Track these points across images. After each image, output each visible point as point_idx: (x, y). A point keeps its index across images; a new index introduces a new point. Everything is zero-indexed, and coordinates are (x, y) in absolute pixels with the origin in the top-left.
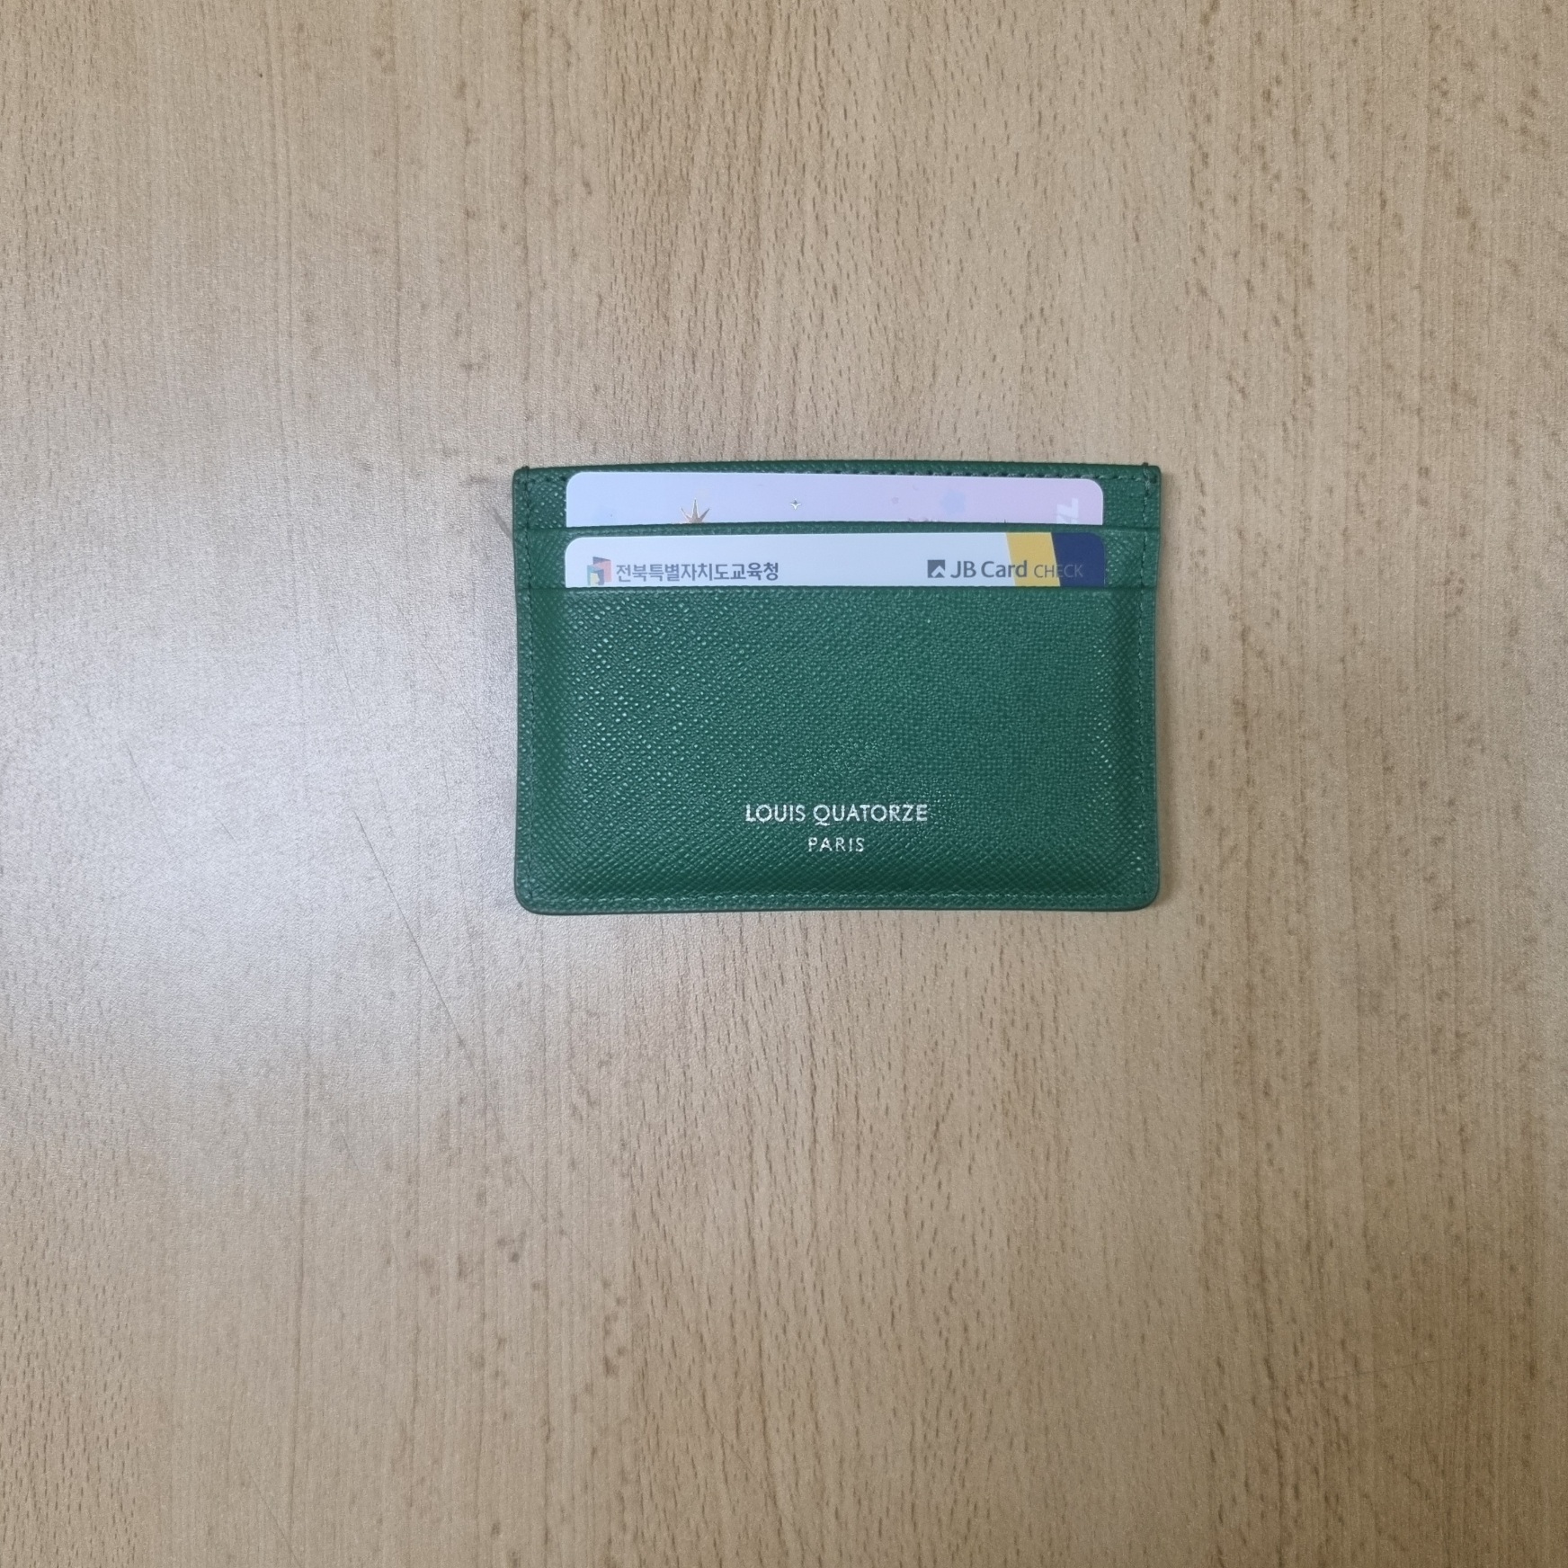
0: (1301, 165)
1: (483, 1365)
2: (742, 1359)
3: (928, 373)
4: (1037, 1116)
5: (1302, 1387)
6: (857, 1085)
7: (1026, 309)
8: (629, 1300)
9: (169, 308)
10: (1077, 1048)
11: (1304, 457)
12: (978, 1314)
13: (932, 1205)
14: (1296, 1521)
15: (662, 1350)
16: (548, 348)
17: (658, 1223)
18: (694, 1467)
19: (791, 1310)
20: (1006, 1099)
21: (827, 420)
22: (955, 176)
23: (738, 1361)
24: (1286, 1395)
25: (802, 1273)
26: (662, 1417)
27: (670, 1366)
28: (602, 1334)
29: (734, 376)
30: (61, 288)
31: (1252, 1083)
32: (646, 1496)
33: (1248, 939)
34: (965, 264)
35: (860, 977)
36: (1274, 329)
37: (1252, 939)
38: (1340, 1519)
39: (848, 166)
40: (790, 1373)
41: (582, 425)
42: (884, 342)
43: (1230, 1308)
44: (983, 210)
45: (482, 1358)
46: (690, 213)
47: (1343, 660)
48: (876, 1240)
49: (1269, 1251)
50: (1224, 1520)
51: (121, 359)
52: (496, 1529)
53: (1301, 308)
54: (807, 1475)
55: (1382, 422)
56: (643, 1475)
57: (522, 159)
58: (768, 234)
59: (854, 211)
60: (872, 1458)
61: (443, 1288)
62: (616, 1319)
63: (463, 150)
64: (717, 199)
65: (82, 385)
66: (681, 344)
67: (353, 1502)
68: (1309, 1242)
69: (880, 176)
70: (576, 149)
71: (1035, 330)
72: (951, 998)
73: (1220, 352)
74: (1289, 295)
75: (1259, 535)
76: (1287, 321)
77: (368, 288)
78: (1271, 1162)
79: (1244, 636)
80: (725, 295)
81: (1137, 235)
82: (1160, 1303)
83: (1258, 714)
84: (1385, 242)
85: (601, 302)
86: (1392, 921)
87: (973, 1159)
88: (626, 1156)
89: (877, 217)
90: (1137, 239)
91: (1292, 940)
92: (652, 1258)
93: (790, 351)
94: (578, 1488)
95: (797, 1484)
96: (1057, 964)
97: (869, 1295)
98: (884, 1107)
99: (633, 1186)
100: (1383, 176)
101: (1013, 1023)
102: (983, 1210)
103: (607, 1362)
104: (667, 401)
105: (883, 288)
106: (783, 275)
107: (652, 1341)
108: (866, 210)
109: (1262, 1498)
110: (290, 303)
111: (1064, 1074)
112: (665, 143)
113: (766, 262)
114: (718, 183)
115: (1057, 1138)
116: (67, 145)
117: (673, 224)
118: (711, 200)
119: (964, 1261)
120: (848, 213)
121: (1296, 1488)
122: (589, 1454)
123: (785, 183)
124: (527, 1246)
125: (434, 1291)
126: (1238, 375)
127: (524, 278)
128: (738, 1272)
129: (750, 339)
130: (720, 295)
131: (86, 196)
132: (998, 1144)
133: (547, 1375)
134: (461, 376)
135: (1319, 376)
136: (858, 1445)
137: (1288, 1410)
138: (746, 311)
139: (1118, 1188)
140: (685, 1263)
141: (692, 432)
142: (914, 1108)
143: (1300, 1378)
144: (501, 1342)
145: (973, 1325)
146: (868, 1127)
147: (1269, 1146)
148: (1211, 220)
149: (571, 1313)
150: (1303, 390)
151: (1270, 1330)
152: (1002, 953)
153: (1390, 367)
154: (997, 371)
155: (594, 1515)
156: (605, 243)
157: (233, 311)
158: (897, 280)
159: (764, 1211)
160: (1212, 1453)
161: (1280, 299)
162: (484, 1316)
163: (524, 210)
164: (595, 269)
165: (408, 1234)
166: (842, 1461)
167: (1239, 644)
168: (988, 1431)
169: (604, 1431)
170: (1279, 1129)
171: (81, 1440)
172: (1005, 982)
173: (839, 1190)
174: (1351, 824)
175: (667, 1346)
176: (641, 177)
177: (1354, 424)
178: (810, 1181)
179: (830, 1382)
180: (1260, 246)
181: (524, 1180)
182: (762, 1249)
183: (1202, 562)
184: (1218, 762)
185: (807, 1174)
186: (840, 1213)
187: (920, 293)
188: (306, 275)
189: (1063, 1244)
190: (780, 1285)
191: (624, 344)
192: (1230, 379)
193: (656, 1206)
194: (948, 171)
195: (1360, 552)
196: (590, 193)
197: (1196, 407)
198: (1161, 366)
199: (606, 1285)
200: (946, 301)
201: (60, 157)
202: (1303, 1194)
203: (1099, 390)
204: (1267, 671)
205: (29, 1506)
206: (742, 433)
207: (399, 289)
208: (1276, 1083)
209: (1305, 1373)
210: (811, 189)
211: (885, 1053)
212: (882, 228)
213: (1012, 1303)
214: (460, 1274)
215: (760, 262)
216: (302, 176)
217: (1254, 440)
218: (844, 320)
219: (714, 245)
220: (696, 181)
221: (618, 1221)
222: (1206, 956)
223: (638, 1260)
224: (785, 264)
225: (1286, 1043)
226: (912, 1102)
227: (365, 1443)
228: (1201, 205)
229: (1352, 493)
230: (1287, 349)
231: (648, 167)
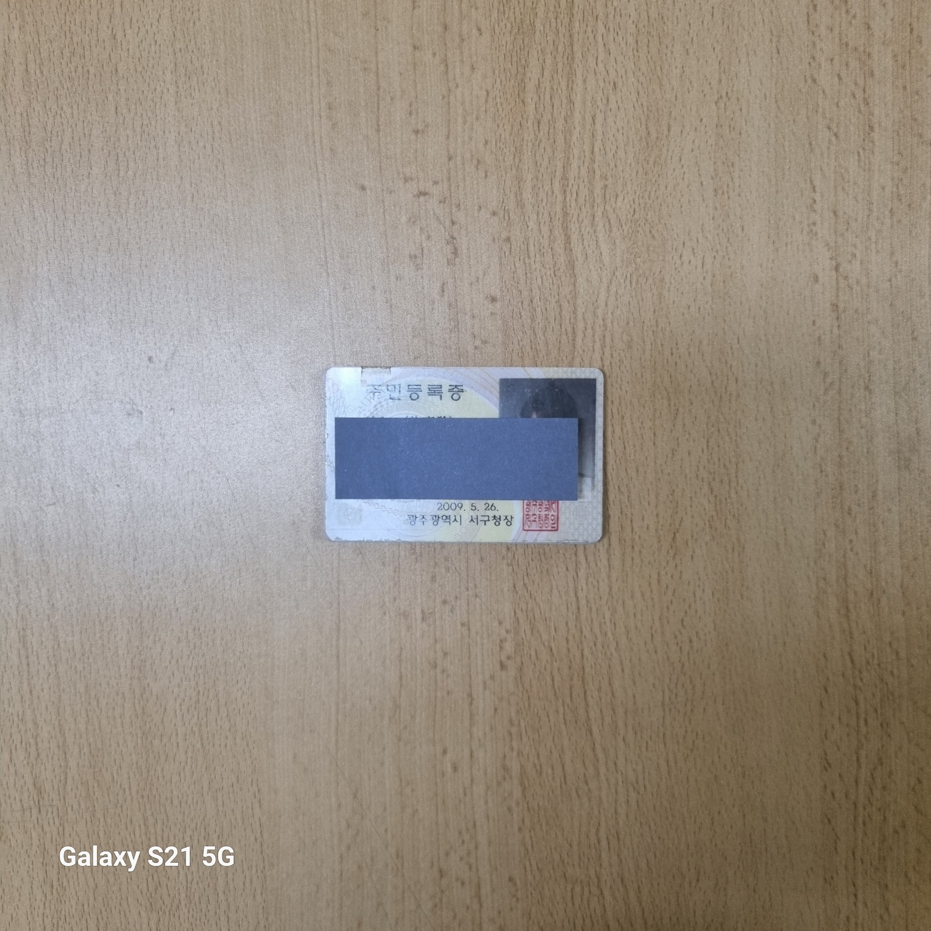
0: (867, 10)
1: (435, 667)
2: (573, 660)
3: (666, 129)
4: (727, 528)
5: (869, 668)
6: (632, 514)
7: (718, 92)
8: (512, 631)
9: (254, 103)
10: (748, 491)
11: (869, 170)
12: (697, 633)
13: (672, 577)
14: (865, 737)
15: (530, 656)
16: (460, 120)
17: (527, 590)
18: (548, 717)
19: (598, 633)
20: (711, 520)
21: (610, 155)
22: (679, 20)
23: (571, 662)
24: (860, 672)
25: (604, 615)
26: (531, 691)
27: (535, 664)
28: (498, 648)
29: (560, 133)
30: (195, 93)
31: (842, 508)
32: (524, 732)
33: (840, 430)
34: (685, 69)
35: (632, 457)
36: (852, 101)
37: (841, 431)
38: (889, 736)
39: (621, 15)
40: (598, 666)
41: (479, 162)
42: (641, 112)
43: (831, 627)
44: (695, 39)
45: (436, 663)
46: (535, 44)
47: (890, 280)
48: (643, 596)
49: (851, 597)
50: (828, 736)
51: (229, 133)
52: (445, 752)
53: (867, 89)
54: (608, 720)
55: (912, 150)
56: (522, 721)
57: (444, 16)
58: (578, 55)
59: (625, 40)
60: (642, 710)
61: (414, 627)
62: (506, 640)
63: (411, 12)
64: (550, 36)
65: (208, 146)
66: (532, 117)
67: (369, 739)
68: (872, 591)
69: (638, 21)
70: (473, 10)
71: (723, 104)
72: (681, 467)
73: (824, 113)
74: (861, 82)
75: (845, 213)
76: (859, 95)
77: (362, 90)
78: (852, 550)
79: (837, 269)
80: (555, 89)
81: (778, 51)
82: (794, 625)
83: (844, 311)
84: (913, 51)
85: (488, 94)
86: (916, 420)
87: (694, 552)
88: (509, 555)
89: (637, 43)
90: (778, 53)
91: (863, 432)
92: (524, 608)
93: (591, 118)
94: (488, 729)
95: (602, 724)
96: (737, 447)
97: (639, 625)
98: (646, 526)
99: (513, 571)
100: (911, 15)
101: (714, 479)
102: (699, 579)
103: (501, 664)
104: (525, 147)
105: (640, 83)
106: (587, 77)
107: (525, 652)
108: (631, 40)
109: (848, 725)
110: (320, 98)
111: (742, 506)
112: (522, 6)
113: (577, 69)
114: (550, 27)
115: (738, 540)
116: (196, 14)
117: (526, 50)
118: (546, 37)
119: (690, 606)
120: (621, 42)
121: (866, 721)
122: (493, 712)
123: (587, 26)
124: (458, 604)
125: (409, 628)
126: (833, 126)
127: (446, 82)
128: (570, 614)
129: (569, 113)
130: (552, 88)
131: (207, 42)
132: (707, 543)
133: (470, 671)
134: (413, 137)
135: (877, 126)
136: (635, 703)
137: (861, 679)
138: (567, 98)
139: (770, 565)
140: (542, 612)
141: (538, 163)
142: (662, 526)
143: (868, 663)
144: (445, 654)
145: (694, 639)
146: (638, 537)
147: (851, 541)
148: (818, 41)
149: (482, 638)
150: (869, 133)
151: (852, 638)
152: (708, 442)
153: (915, 120)
154: (703, 128)
155: (496, 743)
156: (490, 62)
157: (289, 104)
158: (648, 78)
159: (583, 582)
160: (821, 702)
161: (856, 84)
162: (436, 641)
163: (446, 44)
164: (485, 77)
165: (395, 599)
166: (626, 712)
167: (834, 273)
168: (703, 694)
169: (501, 699)
170: (856, 532)
171: (225, 710)
172: (710, 457)
173: (623, 571)
174: (894, 369)
175: (533, 654)
176: (509, 25)
177: (896, 152)
178: (607, 565)
179: (620, 671)
180: (845, 55)
181: (456, 568)
182: (583, 602)
183: (814, 229)
184: (823, 337)
185: (606, 563)
186: (623, 581)
187: (661, 85)
188: (328, 83)
189: (742, 595)
190: (592, 620)
191: (501, 118)
192: (829, 129)
193: (526, 581)
194: (675, 17)
195: (899, 221)
196: (481, 34)
197: (810, 144)
198: (792, 122)
199: (500, 623)
200: (675, 89)
201: (192, 21)
202: (869, 566)
203: (758, 136)
204: (849, 287)
205: (199, 745)
206: (565, 165)
207: (378, 89)
208: (855, 508)
209: (871, 660)
210: (601, 29)
211: (646, 497)
212: (640, 50)
213: (715, 626)
214: (423, 619)
215: (574, 71)
216: (324, 28)
217: (842, 162)
218: (619, 101)
219: (549, 61)
220: (539, 26)
221: (506, 589)
222: (817, 441)
223: (517, 610)
224: (587, 71)
225: (860, 486)
226: (661, 523)
227: (375, 708)
228: (813, 33)
229: (895, 190)
230: (860, 111)
231: (513, 19)
